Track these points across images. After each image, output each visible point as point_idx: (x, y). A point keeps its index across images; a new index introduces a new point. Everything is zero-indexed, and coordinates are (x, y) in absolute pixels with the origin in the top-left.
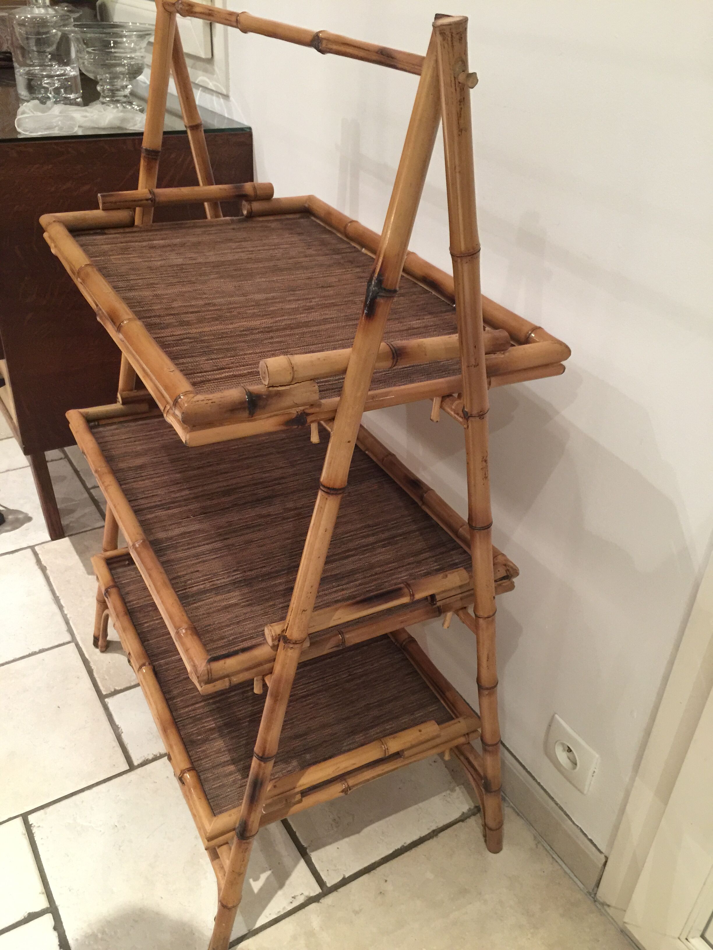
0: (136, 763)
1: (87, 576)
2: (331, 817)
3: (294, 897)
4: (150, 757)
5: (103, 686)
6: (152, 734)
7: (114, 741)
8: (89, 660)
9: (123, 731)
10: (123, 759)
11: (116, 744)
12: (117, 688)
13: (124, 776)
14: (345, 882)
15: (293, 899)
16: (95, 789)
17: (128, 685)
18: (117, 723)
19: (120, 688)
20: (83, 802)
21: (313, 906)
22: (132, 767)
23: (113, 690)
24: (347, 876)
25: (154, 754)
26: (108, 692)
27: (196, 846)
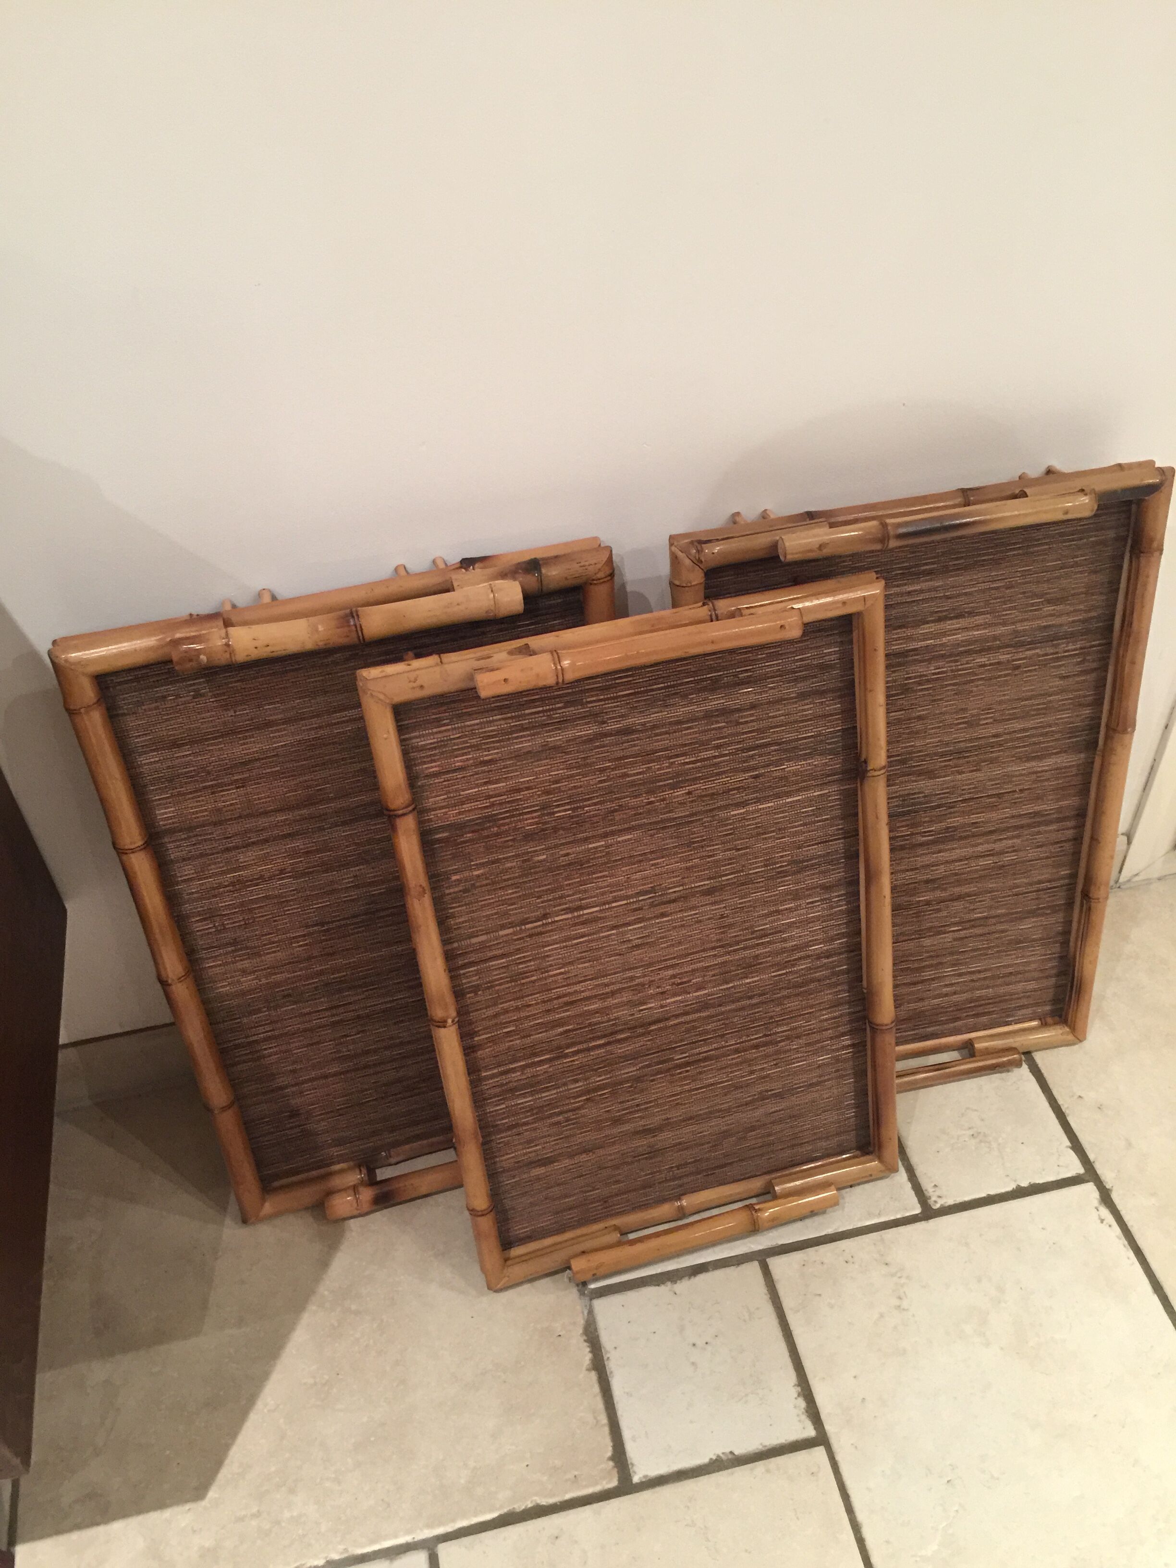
0: (810, 1432)
1: (204, 1503)
2: (967, 1139)
3: (1102, 1221)
4: (802, 1403)
5: (596, 1484)
6: (747, 1395)
7: (752, 1470)
8: (505, 1510)
9: (727, 1450)
10: (801, 1456)
11: (760, 1467)
12: (609, 1453)
13: (839, 1457)
14: (1077, 1146)
15: (1105, 1222)
16: (861, 1516)
17: (606, 1430)
18: (706, 1460)
19: (611, 1449)
20: (888, 1542)
21: (1115, 1196)
22: (821, 1440)
23: (611, 1464)
24: (1069, 1144)
25: (796, 1395)
26: (615, 1473)
27: (1002, 1349)
